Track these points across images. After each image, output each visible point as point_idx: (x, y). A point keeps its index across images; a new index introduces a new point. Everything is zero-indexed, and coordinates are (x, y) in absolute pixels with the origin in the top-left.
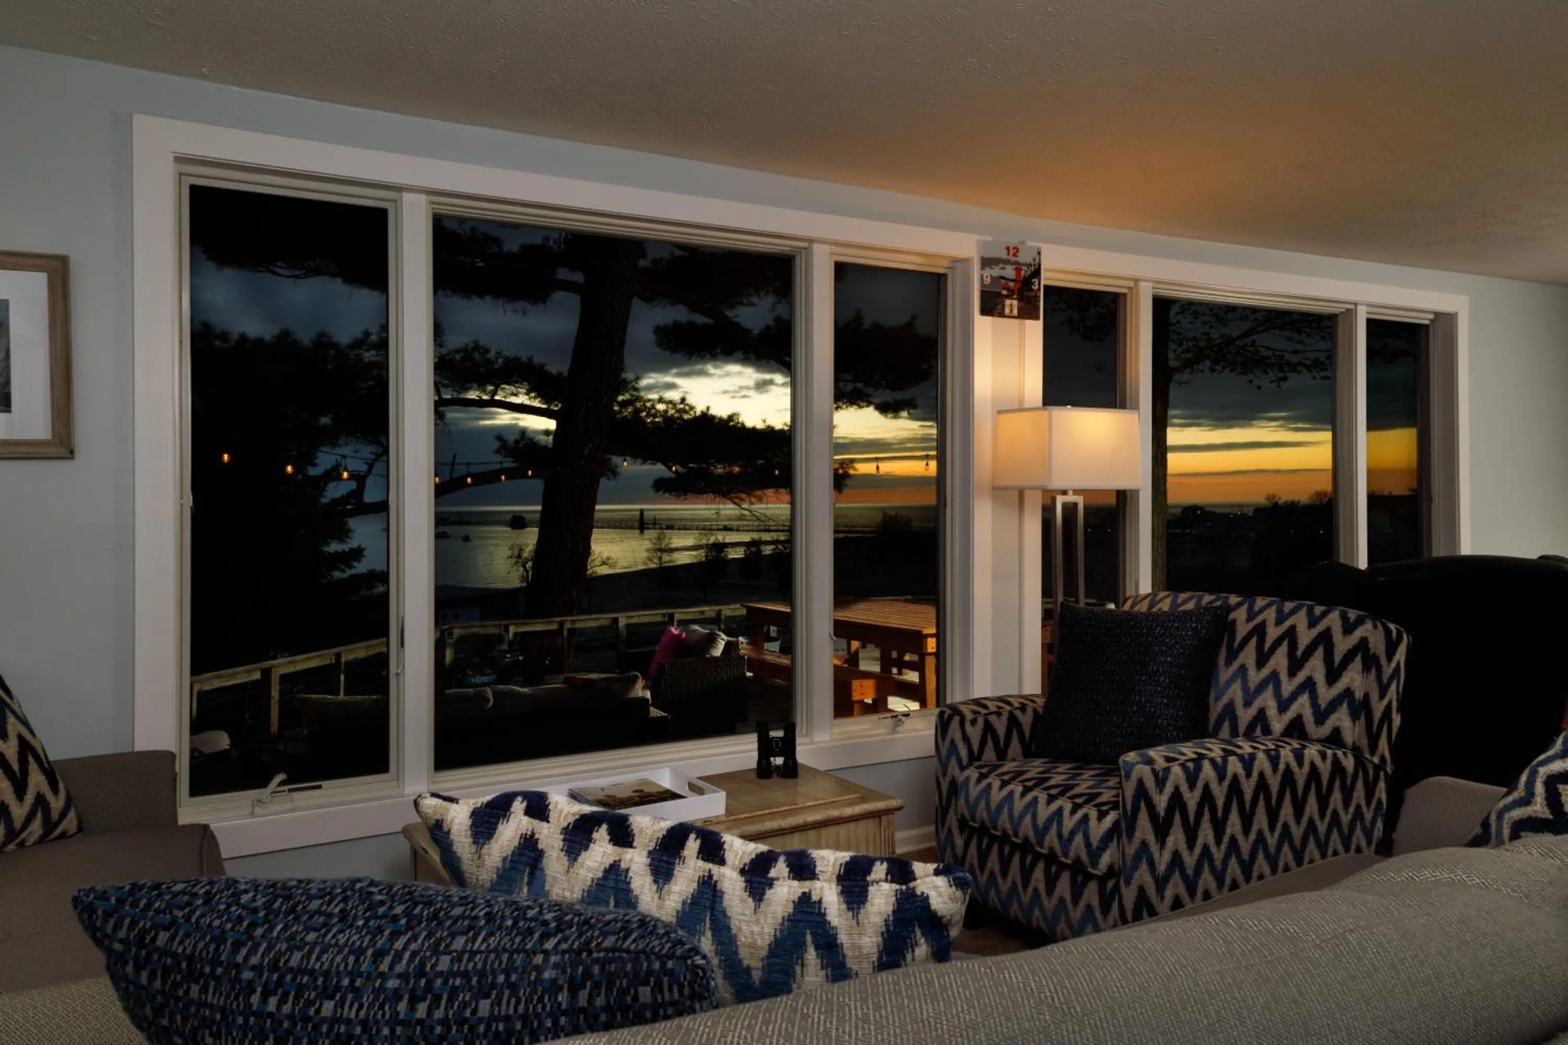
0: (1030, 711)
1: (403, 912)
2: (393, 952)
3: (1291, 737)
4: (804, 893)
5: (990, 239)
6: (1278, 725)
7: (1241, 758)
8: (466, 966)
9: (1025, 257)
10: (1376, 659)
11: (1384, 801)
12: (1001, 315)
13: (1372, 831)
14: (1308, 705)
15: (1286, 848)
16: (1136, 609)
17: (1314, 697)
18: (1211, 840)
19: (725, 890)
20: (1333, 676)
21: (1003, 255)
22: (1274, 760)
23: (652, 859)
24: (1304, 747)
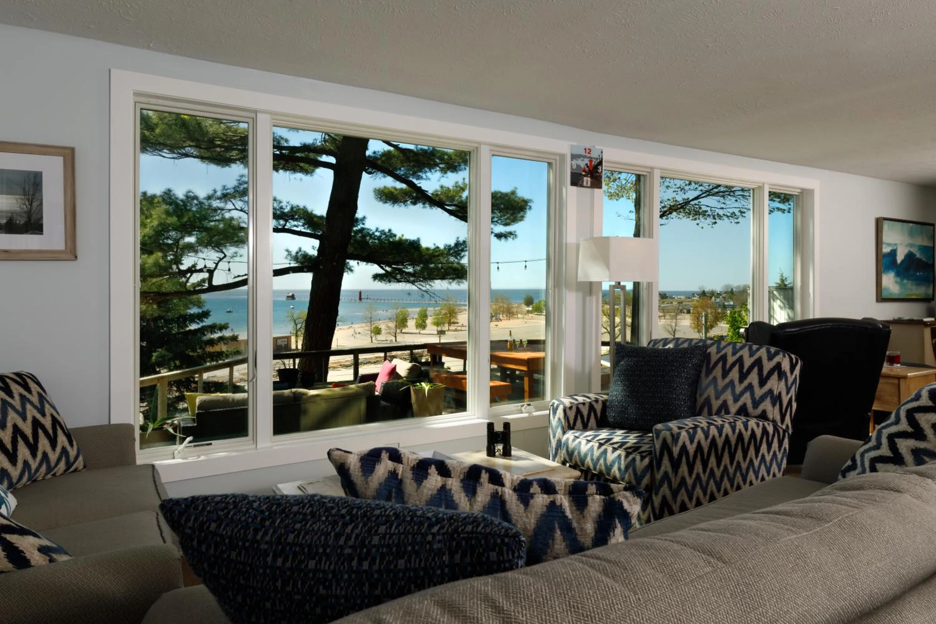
0: (600, 402)
1: (346, 513)
2: (345, 534)
3: (740, 415)
4: (551, 501)
5: (575, 144)
6: (733, 409)
7: (717, 427)
8: (388, 541)
9: (594, 155)
10: (785, 373)
11: (787, 448)
12: (582, 186)
13: (781, 464)
14: (749, 398)
15: (738, 474)
16: (656, 347)
17: (752, 394)
18: (701, 470)
19: (507, 500)
20: (763, 382)
21: (583, 153)
22: (733, 428)
23: (464, 484)
24: (748, 420)
